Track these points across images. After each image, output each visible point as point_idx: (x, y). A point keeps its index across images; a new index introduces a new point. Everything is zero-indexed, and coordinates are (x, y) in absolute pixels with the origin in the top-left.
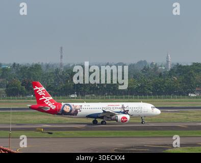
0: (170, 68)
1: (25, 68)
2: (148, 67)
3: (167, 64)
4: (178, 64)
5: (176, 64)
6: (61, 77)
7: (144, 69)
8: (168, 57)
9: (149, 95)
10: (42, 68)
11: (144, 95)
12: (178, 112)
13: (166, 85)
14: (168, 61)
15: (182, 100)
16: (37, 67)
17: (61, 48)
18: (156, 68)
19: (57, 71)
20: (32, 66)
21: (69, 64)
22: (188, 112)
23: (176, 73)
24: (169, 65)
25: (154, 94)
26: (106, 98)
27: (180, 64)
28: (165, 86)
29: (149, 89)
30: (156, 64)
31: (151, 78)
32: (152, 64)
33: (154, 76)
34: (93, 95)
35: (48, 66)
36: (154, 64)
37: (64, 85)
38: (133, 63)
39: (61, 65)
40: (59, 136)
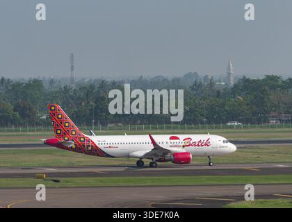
0: (232, 83)
1: (19, 84)
2: (201, 82)
3: (228, 78)
4: (244, 77)
5: (242, 78)
6: (72, 98)
7: (195, 85)
8: (229, 66)
9: (202, 123)
10: (44, 85)
11: (195, 124)
12: (245, 148)
13: (227, 108)
14: (229, 74)
15: (251, 130)
16: (36, 84)
17: (72, 56)
18: (212, 84)
19: (66, 89)
20: (29, 81)
21: (84, 79)
22: (258, 148)
23: (242, 90)
24: (232, 78)
25: (209, 122)
26: (139, 129)
27: (247, 78)
28: (226, 110)
29: (203, 115)
30: (212, 77)
31: (204, 99)
32: (206, 78)
33: (209, 96)
34: (120, 124)
35: (52, 82)
36: (210, 77)
37: (76, 109)
38: (178, 76)
39: (72, 80)
40: (69, 185)
